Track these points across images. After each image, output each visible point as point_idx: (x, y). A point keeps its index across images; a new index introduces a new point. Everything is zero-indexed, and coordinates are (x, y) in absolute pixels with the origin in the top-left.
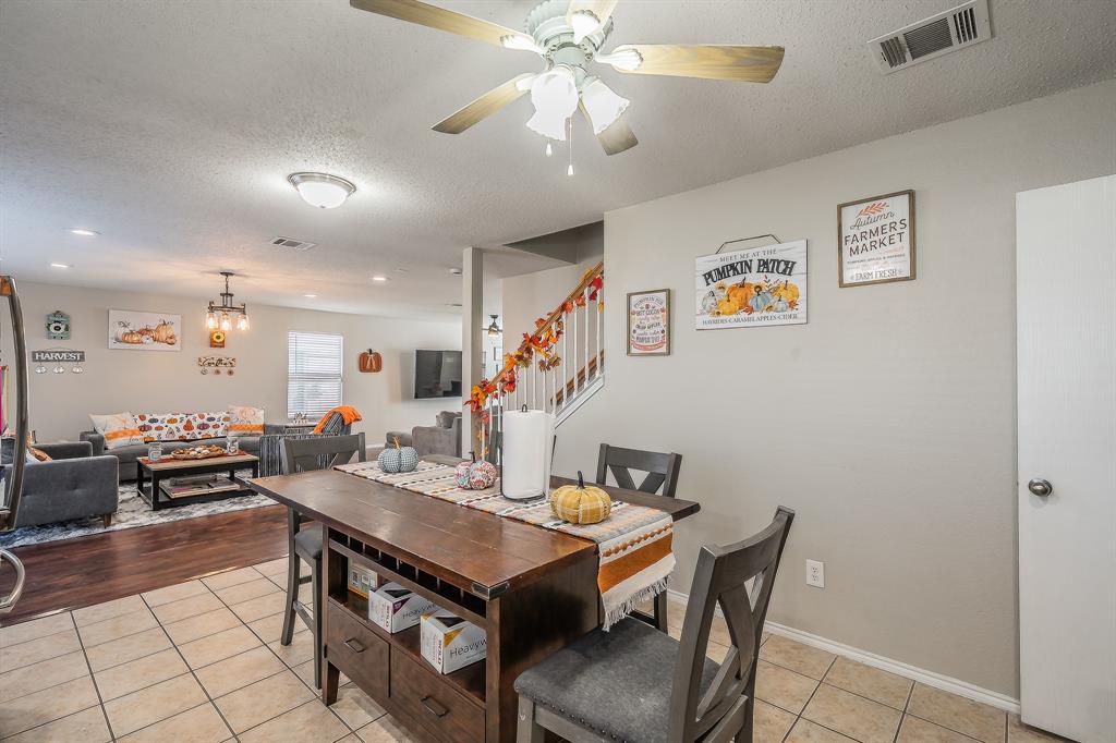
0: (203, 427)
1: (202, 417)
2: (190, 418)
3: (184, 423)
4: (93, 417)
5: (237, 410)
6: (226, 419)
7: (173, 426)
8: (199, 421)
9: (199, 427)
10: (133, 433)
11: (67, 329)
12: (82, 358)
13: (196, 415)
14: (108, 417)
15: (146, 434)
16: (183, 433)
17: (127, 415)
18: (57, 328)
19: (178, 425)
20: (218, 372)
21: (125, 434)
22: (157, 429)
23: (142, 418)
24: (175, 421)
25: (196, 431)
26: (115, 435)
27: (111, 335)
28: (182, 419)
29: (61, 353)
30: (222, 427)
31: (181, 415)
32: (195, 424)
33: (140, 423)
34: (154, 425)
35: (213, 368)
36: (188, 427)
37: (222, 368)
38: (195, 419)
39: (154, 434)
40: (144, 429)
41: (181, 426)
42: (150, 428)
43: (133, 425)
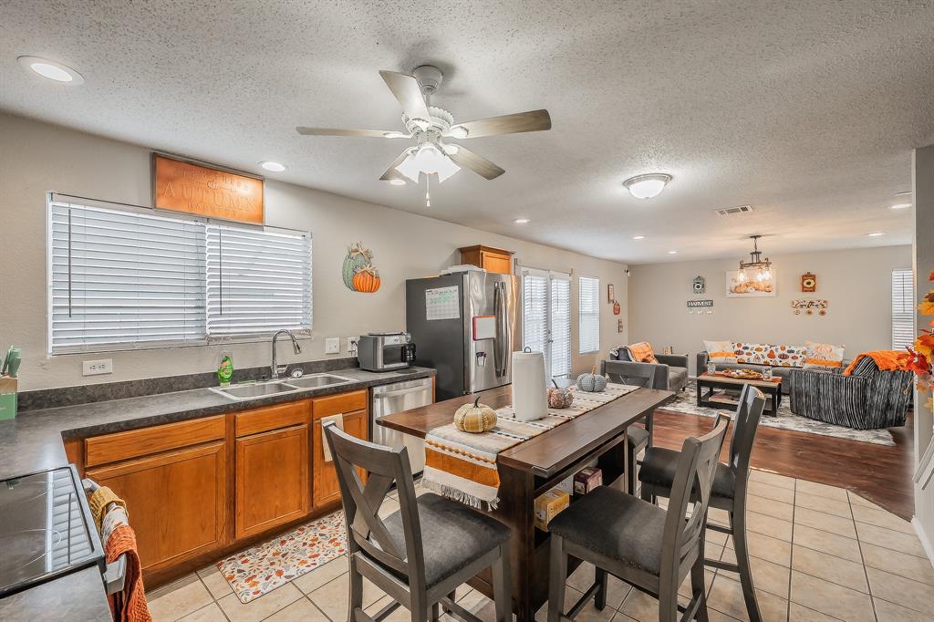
0: (783, 357)
1: (783, 349)
2: (773, 349)
3: (768, 352)
4: (705, 342)
5: (813, 346)
6: (804, 353)
7: (759, 354)
8: (780, 352)
9: (780, 357)
10: (729, 355)
11: (703, 287)
12: (712, 305)
13: (779, 347)
14: (713, 343)
15: (739, 357)
16: (768, 360)
17: (728, 343)
18: (698, 287)
19: (763, 353)
20: (809, 313)
21: (722, 355)
22: (747, 354)
23: (739, 345)
24: (761, 350)
25: (778, 359)
26: (716, 355)
27: (728, 288)
28: (766, 349)
29: (701, 302)
30: (800, 359)
31: (767, 346)
32: (776, 354)
33: (737, 349)
34: (746, 351)
35: (805, 309)
36: (771, 355)
37: (813, 309)
38: (777, 350)
39: (745, 358)
40: (738, 353)
41: (765, 354)
42: (742, 353)
43: (729, 348)
